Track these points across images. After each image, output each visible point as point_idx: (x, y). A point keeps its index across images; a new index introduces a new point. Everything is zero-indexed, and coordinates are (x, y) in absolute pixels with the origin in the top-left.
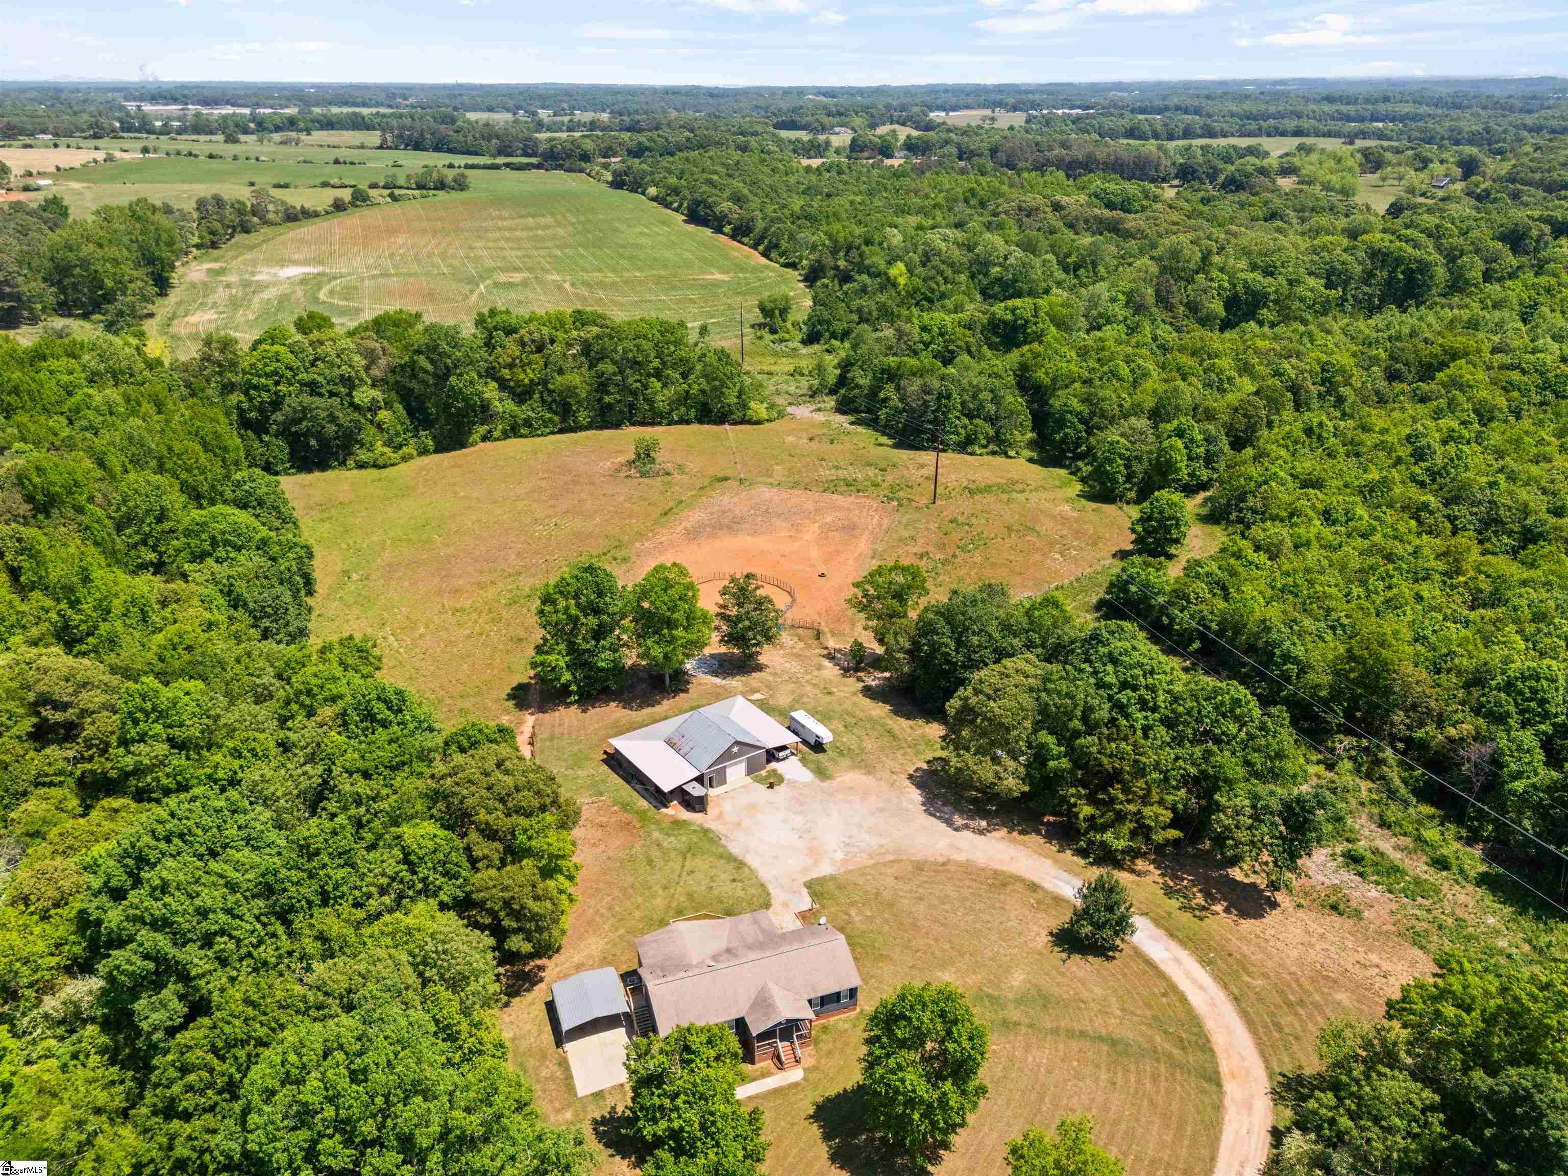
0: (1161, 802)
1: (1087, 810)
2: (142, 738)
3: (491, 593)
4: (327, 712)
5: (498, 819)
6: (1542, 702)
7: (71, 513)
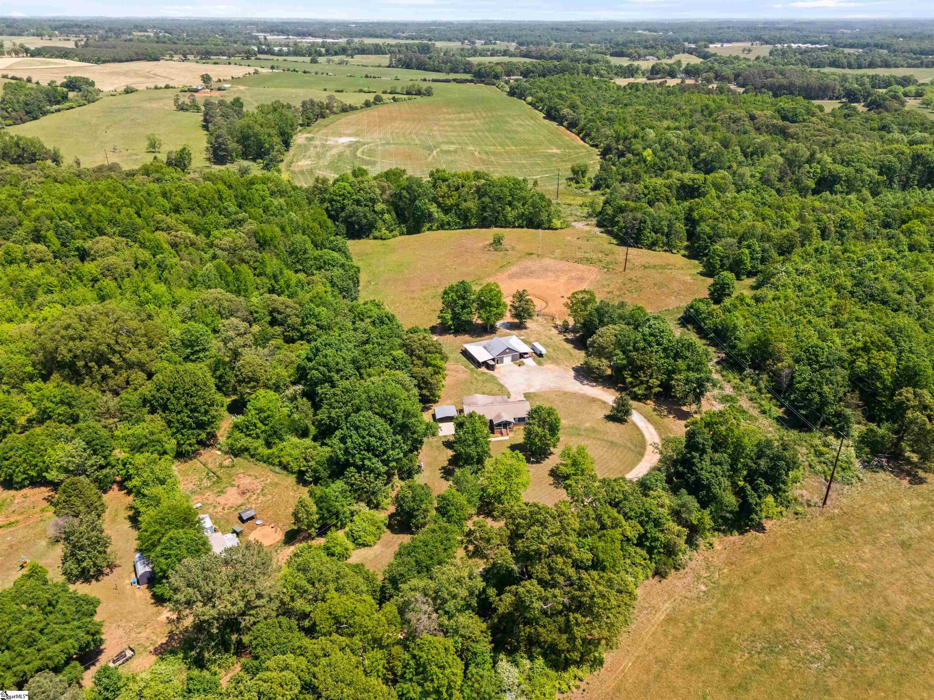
0: (657, 378)
1: (629, 380)
2: (309, 323)
3: (426, 293)
4: (369, 320)
5: (422, 353)
6: (817, 356)
7: (272, 248)
